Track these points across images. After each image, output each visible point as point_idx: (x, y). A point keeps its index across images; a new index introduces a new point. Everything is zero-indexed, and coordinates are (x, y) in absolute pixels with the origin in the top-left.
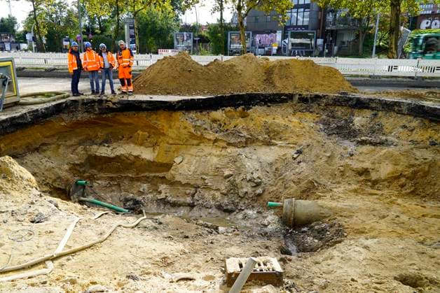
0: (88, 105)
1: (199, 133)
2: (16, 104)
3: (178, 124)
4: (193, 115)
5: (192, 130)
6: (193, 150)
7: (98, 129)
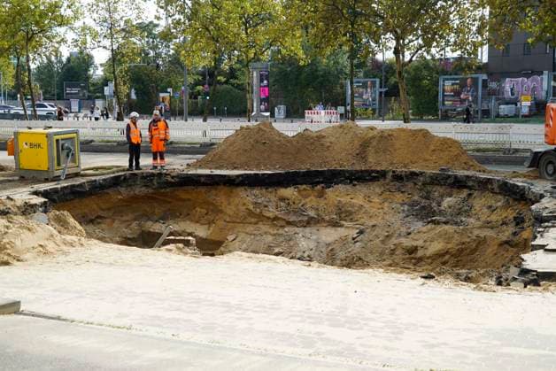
0: (148, 178)
1: (258, 210)
2: (77, 175)
3: (237, 200)
4: (256, 191)
5: (251, 207)
6: (250, 228)
7: (155, 204)
